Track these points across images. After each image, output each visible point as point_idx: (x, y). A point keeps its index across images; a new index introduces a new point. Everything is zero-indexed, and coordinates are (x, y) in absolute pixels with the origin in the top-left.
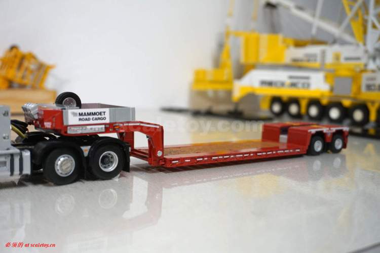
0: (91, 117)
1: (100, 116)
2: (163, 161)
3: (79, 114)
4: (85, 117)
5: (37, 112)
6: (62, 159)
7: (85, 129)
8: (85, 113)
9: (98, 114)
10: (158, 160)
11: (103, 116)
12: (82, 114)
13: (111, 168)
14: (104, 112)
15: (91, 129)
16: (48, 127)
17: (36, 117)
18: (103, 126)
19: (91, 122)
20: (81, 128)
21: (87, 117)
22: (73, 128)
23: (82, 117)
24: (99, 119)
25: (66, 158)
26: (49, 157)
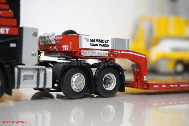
0: (98, 43)
1: (104, 43)
2: (146, 86)
3: (90, 39)
4: (94, 43)
5: (54, 39)
6: (76, 77)
7: (94, 53)
8: (94, 40)
9: (103, 41)
10: (143, 84)
11: (107, 44)
12: (92, 39)
13: (111, 88)
14: (108, 40)
15: (99, 53)
16: (65, 49)
17: (53, 42)
18: (107, 52)
19: (98, 47)
20: (91, 52)
21: (96, 43)
22: (85, 51)
23: (92, 43)
24: (104, 45)
25: (79, 76)
26: (67, 74)
